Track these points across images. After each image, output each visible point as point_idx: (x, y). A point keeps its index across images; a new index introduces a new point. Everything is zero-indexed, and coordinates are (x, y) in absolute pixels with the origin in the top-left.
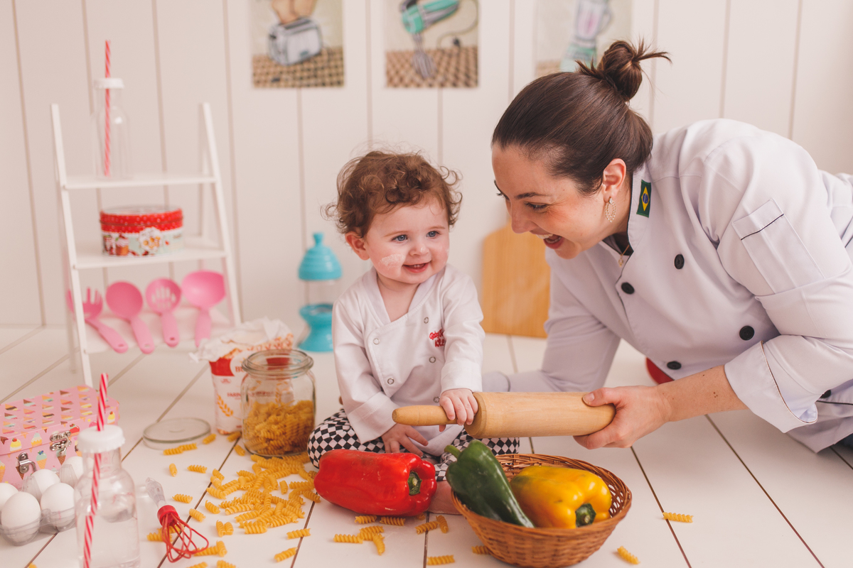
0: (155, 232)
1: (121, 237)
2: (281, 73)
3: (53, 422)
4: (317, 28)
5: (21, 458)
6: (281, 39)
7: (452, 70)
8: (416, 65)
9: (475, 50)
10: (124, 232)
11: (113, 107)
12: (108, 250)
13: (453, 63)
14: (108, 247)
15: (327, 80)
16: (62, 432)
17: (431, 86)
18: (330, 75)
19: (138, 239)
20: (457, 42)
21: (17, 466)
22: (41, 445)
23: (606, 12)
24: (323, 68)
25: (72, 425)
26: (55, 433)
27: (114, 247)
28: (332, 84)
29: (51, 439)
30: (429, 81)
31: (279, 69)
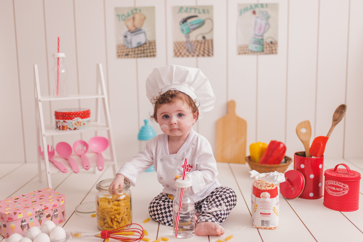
0: (79, 119)
1: (64, 121)
2: (129, 52)
3: (37, 205)
4: (144, 33)
5: (22, 222)
6: (129, 37)
7: (202, 49)
8: (187, 47)
9: (212, 41)
10: (66, 120)
11: (61, 65)
12: (58, 128)
13: (203, 46)
14: (58, 127)
15: (149, 54)
16: (41, 209)
17: (193, 56)
18: (150, 52)
19: (71, 123)
20: (204, 38)
21: (21, 225)
22: (31, 215)
23: (267, 24)
24: (147, 49)
25: (45, 206)
26: (38, 210)
27: (61, 126)
28: (151, 56)
29: (36, 212)
30: (192, 54)
31: (128, 50)
